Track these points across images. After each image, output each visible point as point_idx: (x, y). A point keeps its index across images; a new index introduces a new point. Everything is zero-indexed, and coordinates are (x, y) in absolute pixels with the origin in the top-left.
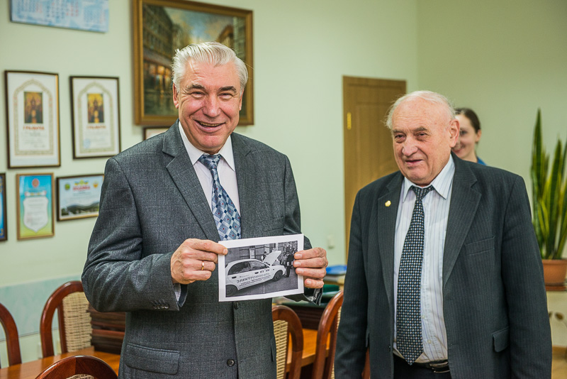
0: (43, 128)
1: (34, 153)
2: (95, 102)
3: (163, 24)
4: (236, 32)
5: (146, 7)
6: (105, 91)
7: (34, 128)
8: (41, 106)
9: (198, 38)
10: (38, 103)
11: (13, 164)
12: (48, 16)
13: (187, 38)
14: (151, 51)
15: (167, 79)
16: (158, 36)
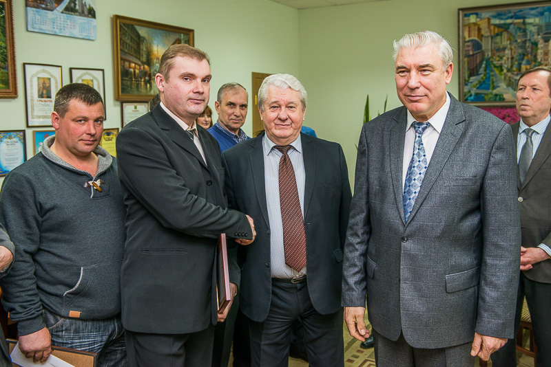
3: (134, 37)
5: (122, 25)
6: (95, 78)
7: (45, 101)
9: (158, 45)
11: (30, 125)
12: (54, 28)
13: (151, 46)
14: (127, 53)
15: (137, 71)
16: (131, 44)
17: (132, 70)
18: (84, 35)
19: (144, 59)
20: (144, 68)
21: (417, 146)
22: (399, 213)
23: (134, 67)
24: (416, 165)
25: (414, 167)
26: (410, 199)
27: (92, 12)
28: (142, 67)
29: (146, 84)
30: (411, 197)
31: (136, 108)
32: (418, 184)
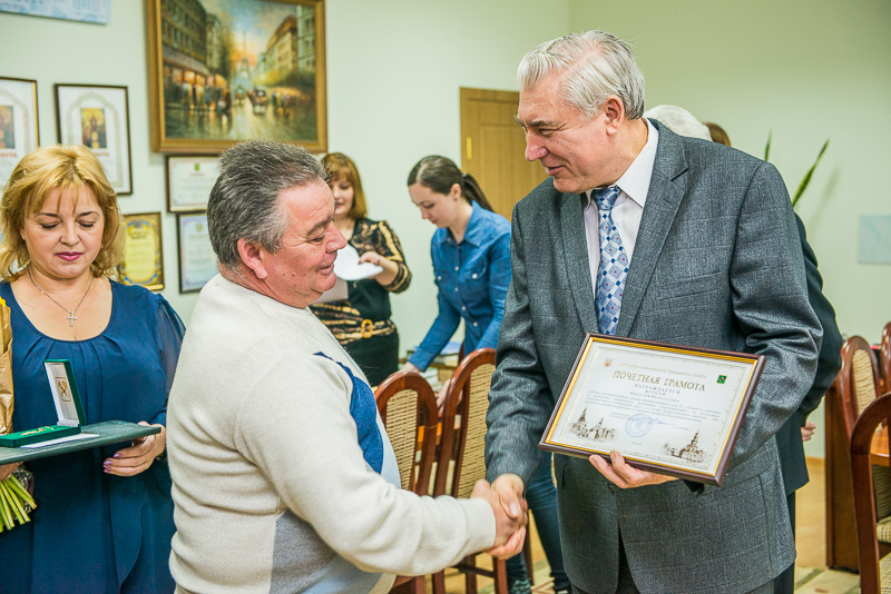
0: (15, 155)
2: (93, 120)
3: (192, 14)
4: (300, 25)
6: (108, 104)
7: (2, 155)
8: (12, 125)
9: (245, 33)
10: (7, 121)
13: (229, 34)
14: (175, 50)
15: (200, 89)
16: (185, 30)
17: (188, 87)
18: (84, 13)
19: (215, 62)
20: (215, 81)
23: (194, 80)
24: (607, 269)
25: (605, 273)
26: (608, 332)
28: (210, 80)
29: (219, 116)
31: (197, 167)
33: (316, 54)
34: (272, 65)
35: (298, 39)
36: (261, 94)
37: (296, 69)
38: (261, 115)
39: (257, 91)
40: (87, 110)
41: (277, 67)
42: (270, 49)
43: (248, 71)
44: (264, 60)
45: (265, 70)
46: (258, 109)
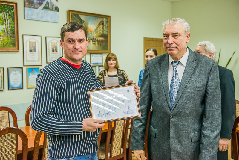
0: (36, 53)
1: (33, 61)
2: (54, 45)
3: (78, 20)
4: (104, 23)
5: (72, 14)
7: (33, 53)
8: (35, 46)
9: (91, 25)
10: (34, 45)
11: (25, 65)
12: (38, 17)
13: (87, 24)
18: (53, 20)
21: (174, 73)
22: (168, 105)
24: (174, 82)
25: (174, 83)
26: (173, 98)
27: (57, 9)
30: (173, 97)
32: (176, 91)
33: (108, 30)
34: (98, 32)
35: (104, 26)
36: (94, 39)
37: (103, 33)
38: (94, 44)
39: (94, 38)
40: (53, 43)
41: (98, 33)
42: (97, 28)
43: (91, 34)
44: (95, 31)
45: (96, 33)
46: (94, 42)
